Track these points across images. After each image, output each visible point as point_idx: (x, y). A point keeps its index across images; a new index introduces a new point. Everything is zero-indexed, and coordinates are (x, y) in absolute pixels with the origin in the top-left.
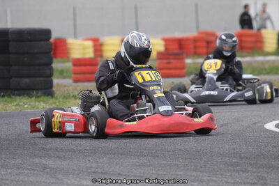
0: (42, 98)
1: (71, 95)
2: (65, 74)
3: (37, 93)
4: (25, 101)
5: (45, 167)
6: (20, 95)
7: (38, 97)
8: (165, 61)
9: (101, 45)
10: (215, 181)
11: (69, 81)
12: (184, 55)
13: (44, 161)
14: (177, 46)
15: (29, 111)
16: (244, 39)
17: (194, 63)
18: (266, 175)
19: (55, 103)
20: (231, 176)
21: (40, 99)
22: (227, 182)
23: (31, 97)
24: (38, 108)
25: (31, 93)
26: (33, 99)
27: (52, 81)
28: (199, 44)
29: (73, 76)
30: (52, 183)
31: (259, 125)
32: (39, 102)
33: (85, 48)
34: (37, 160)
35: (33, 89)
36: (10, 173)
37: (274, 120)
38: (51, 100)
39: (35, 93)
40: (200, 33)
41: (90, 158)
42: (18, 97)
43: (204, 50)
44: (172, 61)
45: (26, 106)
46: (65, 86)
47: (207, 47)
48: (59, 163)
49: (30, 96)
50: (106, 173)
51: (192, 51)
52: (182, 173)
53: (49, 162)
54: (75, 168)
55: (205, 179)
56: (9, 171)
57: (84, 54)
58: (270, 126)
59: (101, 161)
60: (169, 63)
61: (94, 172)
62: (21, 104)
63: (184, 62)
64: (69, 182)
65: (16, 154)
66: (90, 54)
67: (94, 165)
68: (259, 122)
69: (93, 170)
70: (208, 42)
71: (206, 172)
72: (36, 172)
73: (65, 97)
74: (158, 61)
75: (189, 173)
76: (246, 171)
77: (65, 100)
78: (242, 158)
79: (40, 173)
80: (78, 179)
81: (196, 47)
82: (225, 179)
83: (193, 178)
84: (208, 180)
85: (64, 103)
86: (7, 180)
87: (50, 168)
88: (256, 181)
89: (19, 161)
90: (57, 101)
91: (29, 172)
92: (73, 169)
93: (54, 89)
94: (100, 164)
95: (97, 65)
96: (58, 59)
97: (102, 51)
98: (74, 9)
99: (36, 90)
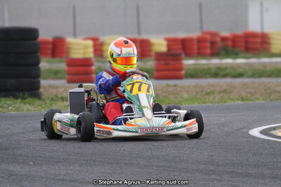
0: (29, 99)
1: (59, 96)
2: (60, 75)
3: (24, 94)
4: (9, 102)
5: (11, 174)
6: (5, 96)
7: (25, 98)
8: (162, 62)
9: (102, 44)
11: (63, 82)
12: (183, 56)
13: (11, 168)
14: (180, 47)
15: (13, 113)
16: (250, 40)
18: (241, 184)
19: (41, 105)
21: (25, 101)
23: (17, 99)
24: (23, 110)
25: (17, 94)
26: (19, 100)
27: (39, 82)
28: (202, 45)
29: (67, 76)
31: (244, 130)
32: (25, 104)
33: (86, 47)
34: (4, 166)
35: (19, 91)
37: (260, 126)
38: (38, 102)
39: (21, 94)
40: (204, 33)
41: (60, 165)
42: (3, 99)
43: (208, 51)
44: (170, 62)
45: (10, 108)
46: (57, 87)
47: (212, 48)
51: (196, 51)
53: (17, 169)
54: (43, 175)
57: (84, 53)
58: (255, 132)
59: (72, 167)
60: (167, 64)
61: (63, 180)
62: (6, 105)
63: (182, 64)
66: (90, 53)
67: (64, 172)
68: (245, 128)
69: (61, 177)
70: (213, 43)
72: (1, 179)
73: (52, 99)
74: (155, 62)
77: (52, 102)
78: (218, 166)
79: (5, 180)
81: (199, 48)
87: (16, 175)
90: (43, 103)
92: (42, 178)
93: (41, 90)
94: (69, 172)
95: (91, 65)
96: (57, 59)
97: (101, 51)
98: (74, 7)
99: (23, 90)
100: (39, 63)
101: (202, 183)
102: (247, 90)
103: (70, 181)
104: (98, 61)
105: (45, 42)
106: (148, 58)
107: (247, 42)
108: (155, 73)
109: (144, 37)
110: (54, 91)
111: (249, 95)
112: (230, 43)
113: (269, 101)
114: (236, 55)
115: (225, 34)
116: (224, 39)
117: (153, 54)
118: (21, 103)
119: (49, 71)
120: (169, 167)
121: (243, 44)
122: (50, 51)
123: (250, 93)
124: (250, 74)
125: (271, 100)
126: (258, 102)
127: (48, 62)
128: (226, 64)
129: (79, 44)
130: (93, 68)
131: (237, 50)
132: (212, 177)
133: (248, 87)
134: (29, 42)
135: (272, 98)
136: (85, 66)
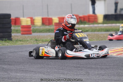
0: (7, 41)
1: (19, 40)
2: (18, 32)
3: (5, 39)
5: (3, 68)
8: (57, 26)
9: (34, 20)
10: (69, 74)
11: (20, 34)
15: (2, 46)
16: (90, 18)
18: (89, 71)
19: (12, 43)
22: (74, 74)
25: (3, 39)
26: (4, 41)
27: (11, 34)
29: (21, 32)
30: (6, 75)
32: (6, 42)
33: (27, 21)
35: (4, 38)
38: (11, 42)
39: (4, 39)
41: (21, 65)
45: (0, 44)
46: (18, 36)
48: (9, 67)
49: (3, 40)
52: (57, 71)
53: (5, 67)
54: (15, 69)
55: (66, 73)
57: (27, 23)
59: (26, 66)
61: (23, 71)
64: (12, 74)
66: (29, 23)
67: (23, 68)
71: (66, 70)
73: (16, 41)
74: (55, 27)
76: (82, 70)
77: (16, 42)
78: (81, 65)
79: (1, 71)
80: (16, 73)
83: (61, 72)
85: (16, 43)
88: (85, 74)
90: (13, 42)
92: (15, 70)
93: (12, 37)
95: (30, 28)
96: (17, 26)
97: (34, 22)
98: (23, 6)
99: (5, 38)
100: (11, 27)
101: (75, 71)
102: (90, 37)
103: (26, 71)
104: (33, 26)
105: (13, 19)
106: (51, 25)
107: (89, 18)
109: (50, 17)
110: (16, 38)
111: (91, 39)
112: (83, 19)
113: (98, 41)
114: (85, 23)
115: (81, 15)
116: (80, 17)
117: (53, 23)
118: (4, 42)
119: (14, 30)
121: (87, 19)
122: (14, 23)
123: (91, 38)
124: (90, 30)
125: (99, 40)
126: (94, 41)
127: (14, 27)
128: (81, 27)
130: (32, 29)
131: (85, 21)
132: (79, 69)
133: (90, 36)
134: (7, 19)
135: (99, 39)
136: (28, 28)
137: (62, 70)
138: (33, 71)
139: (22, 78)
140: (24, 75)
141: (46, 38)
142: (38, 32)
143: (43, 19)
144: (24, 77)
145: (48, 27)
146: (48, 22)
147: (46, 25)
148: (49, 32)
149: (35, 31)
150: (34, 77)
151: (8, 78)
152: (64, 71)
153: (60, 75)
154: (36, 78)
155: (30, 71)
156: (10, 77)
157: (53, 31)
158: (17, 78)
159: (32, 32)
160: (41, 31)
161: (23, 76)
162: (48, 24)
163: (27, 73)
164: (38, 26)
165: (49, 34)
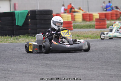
5: (47, 64)
8: (98, 22)
9: (74, 16)
10: (114, 70)
12: (106, 20)
14: (104, 16)
17: (110, 23)
20: (120, 68)
28: (112, 15)
30: (49, 71)
33: (68, 17)
34: (44, 62)
36: (33, 67)
40: (113, 11)
41: (65, 61)
43: (115, 18)
44: (101, 22)
47: (116, 17)
48: (52, 63)
50: (71, 67)
51: (110, 18)
52: (100, 67)
53: (49, 62)
54: (59, 65)
55: (109, 69)
56: (33, 66)
57: (68, 19)
59: (69, 62)
61: (66, 66)
63: (106, 23)
64: (56, 70)
65: (36, 59)
66: (70, 19)
67: (66, 64)
69: (65, 65)
70: (116, 15)
71: (110, 67)
72: (43, 66)
75: (103, 67)
80: (59, 69)
81: (111, 17)
82: (117, 69)
84: (111, 69)
86: (32, 69)
87: (49, 65)
89: (37, 62)
91: (40, 66)
94: (68, 63)
97: (74, 18)
101: (119, 67)
103: (69, 67)
104: (73, 22)
106: (92, 21)
108: (96, 26)
109: (90, 13)
117: (94, 19)
120: (106, 61)
129: (66, 16)
130: (72, 25)
134: (49, 15)
136: (69, 24)
137: (106, 66)
138: (76, 67)
139: (66, 74)
140: (68, 71)
141: (87, 34)
142: (79, 28)
143: (83, 15)
144: (68, 73)
145: (88, 23)
146: (88, 18)
147: (87, 21)
148: (90, 28)
149: (76, 27)
150: (78, 73)
151: (52, 74)
152: (108, 67)
153: (104, 72)
154: (80, 74)
155: (73, 67)
156: (54, 73)
157: (93, 27)
158: (61, 75)
159: (73, 28)
160: (82, 27)
161: (66, 72)
162: (88, 20)
163: (70, 69)
164: (79, 22)
165: (90, 30)
